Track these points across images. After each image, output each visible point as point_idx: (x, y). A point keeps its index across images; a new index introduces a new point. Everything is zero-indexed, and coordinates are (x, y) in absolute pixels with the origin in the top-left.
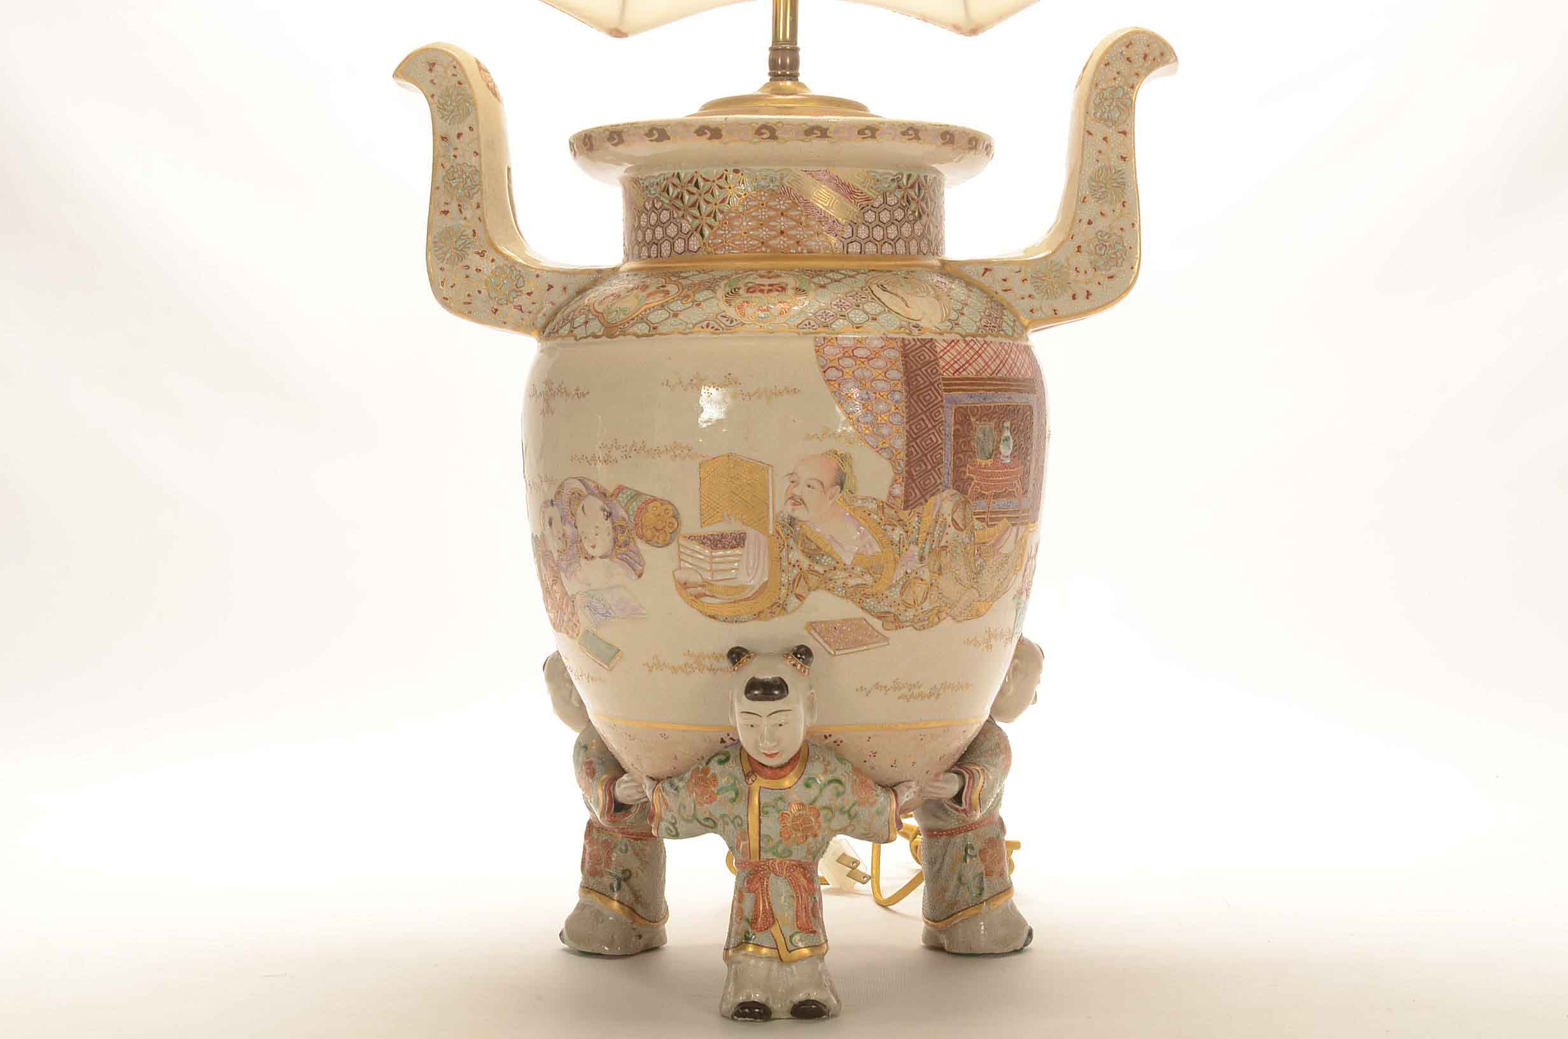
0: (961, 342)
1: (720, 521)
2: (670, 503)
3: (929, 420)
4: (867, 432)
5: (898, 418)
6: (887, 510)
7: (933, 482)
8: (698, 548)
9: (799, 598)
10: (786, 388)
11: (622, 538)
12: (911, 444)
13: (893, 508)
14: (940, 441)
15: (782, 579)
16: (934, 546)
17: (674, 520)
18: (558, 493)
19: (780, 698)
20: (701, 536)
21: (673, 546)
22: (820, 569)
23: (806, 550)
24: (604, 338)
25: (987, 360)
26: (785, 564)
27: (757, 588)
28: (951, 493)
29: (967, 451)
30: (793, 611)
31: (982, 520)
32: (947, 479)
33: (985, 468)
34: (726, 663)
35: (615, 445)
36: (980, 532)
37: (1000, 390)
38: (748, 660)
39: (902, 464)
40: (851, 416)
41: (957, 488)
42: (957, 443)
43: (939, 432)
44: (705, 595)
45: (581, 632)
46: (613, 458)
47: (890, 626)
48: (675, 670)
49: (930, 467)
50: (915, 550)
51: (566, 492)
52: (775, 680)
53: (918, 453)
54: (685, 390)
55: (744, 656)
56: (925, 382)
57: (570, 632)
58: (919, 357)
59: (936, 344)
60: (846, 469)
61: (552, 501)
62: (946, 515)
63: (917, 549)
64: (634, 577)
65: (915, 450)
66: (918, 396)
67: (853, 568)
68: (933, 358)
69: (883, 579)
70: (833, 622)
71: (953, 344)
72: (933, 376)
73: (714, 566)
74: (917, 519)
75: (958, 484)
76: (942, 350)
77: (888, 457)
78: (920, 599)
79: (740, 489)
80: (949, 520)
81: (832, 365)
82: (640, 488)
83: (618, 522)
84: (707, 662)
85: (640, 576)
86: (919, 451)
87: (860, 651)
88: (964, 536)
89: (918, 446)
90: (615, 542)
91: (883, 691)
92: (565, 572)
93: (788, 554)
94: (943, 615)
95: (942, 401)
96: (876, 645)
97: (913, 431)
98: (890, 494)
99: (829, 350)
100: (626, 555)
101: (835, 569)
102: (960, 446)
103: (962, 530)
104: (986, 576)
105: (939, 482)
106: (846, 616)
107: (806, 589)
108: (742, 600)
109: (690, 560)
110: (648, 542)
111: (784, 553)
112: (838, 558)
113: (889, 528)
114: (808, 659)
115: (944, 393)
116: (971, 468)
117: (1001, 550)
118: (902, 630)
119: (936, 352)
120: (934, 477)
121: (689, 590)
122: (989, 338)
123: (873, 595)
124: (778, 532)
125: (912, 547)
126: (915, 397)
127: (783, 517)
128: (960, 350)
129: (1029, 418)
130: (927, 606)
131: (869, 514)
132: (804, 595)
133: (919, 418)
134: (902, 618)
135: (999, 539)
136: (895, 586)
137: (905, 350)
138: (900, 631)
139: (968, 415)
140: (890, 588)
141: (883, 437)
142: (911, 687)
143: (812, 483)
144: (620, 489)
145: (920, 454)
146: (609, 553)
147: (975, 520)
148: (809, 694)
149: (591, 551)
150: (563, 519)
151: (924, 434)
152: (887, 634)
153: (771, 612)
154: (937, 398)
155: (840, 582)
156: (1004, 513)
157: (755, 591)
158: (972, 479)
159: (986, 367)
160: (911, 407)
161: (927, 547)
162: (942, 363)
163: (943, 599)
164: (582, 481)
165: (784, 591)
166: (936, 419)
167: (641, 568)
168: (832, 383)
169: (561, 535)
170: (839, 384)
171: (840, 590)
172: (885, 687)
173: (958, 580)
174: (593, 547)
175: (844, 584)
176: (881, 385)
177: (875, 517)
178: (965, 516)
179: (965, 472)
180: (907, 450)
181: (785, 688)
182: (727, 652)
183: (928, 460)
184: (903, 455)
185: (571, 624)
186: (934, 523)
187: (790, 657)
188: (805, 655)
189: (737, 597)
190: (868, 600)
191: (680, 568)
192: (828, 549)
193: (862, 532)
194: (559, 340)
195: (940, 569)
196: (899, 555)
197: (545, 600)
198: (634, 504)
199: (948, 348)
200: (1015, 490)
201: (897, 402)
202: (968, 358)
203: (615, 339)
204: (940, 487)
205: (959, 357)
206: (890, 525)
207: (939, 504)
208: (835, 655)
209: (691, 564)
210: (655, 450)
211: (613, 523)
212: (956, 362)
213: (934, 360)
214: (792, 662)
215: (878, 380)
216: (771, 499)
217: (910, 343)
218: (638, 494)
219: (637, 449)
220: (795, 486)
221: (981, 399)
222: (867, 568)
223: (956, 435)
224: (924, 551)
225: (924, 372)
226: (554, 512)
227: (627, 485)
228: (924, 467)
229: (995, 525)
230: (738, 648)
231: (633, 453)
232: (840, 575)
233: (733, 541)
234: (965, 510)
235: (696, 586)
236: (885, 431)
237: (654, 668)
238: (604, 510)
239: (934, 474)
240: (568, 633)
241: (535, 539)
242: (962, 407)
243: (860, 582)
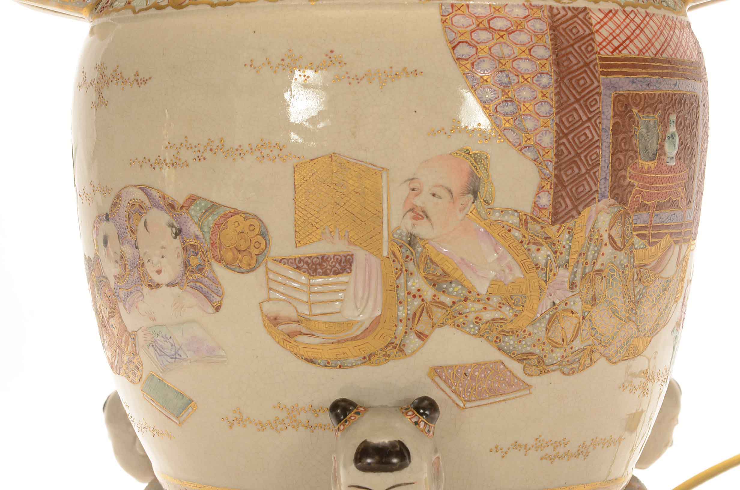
0: (620, 13)
1: (320, 240)
2: (256, 217)
3: (584, 112)
4: (507, 125)
5: (545, 109)
6: (531, 225)
7: (588, 189)
8: (292, 273)
9: (419, 337)
10: (404, 69)
11: (195, 261)
12: (561, 141)
13: (539, 223)
14: (596, 138)
15: (400, 314)
16: (587, 270)
17: (260, 238)
18: (115, 205)
19: (400, 467)
20: (295, 259)
21: (261, 270)
22: (448, 301)
23: (430, 277)
24: (169, 10)
25: (650, 36)
26: (403, 294)
27: (367, 324)
28: (609, 203)
29: (627, 150)
30: (413, 353)
31: (643, 236)
32: (604, 186)
33: (648, 173)
34: (327, 418)
35: (185, 143)
36: (641, 252)
37: (667, 74)
38: (357, 416)
39: (551, 166)
40: (487, 106)
41: (615, 197)
42: (617, 139)
43: (595, 126)
44: (301, 333)
45: (144, 377)
46: (183, 161)
47: (535, 370)
48: (261, 426)
49: (584, 171)
50: (564, 275)
51: (124, 203)
52: (393, 445)
53: (570, 153)
54: (275, 72)
55: (351, 411)
56: (579, 62)
57: (131, 376)
58: (571, 30)
59: (591, 14)
60: (481, 174)
61: (107, 215)
62: (602, 232)
63: (568, 274)
64: (211, 310)
65: (566, 148)
66: (570, 80)
67: (488, 299)
68: (588, 31)
69: (525, 312)
70: (464, 367)
71: (611, 15)
72: (588, 55)
73: (313, 298)
74: (567, 236)
75: (616, 191)
76: (599, 23)
77: (532, 157)
78: (569, 336)
79: (346, 198)
80: (606, 237)
81: (462, 39)
82: (215, 198)
83: (191, 241)
84: (303, 417)
85: (218, 309)
86: (571, 150)
87: (495, 402)
88: (622, 257)
89: (570, 142)
90: (186, 267)
91: (523, 451)
92: (124, 302)
93: (407, 281)
94: (596, 355)
95: (599, 86)
96: (518, 394)
97: (563, 123)
98: (535, 204)
99: (460, 21)
100: (201, 282)
101: (465, 301)
102: (620, 145)
103: (620, 250)
104: (646, 307)
105: (594, 189)
106: (480, 360)
107: (430, 326)
108: (347, 340)
109: (281, 289)
110: (228, 266)
111: (402, 280)
112: (470, 286)
113: (533, 247)
114: (433, 415)
115: (601, 76)
116: (632, 172)
117: (662, 275)
118: (548, 375)
119: (591, 25)
120: (588, 183)
121: (281, 327)
122: (651, 10)
123: (513, 332)
124: (394, 254)
125: (562, 271)
126: (566, 80)
127: (400, 234)
128: (619, 23)
129: (695, 110)
130: (577, 345)
131: (509, 231)
132: (427, 333)
133: (571, 107)
134: (548, 361)
135: (661, 260)
136: (539, 320)
137: (553, 22)
138: (545, 377)
139: (630, 104)
140: (533, 322)
141: (526, 131)
142: (556, 445)
143: (438, 191)
144: (192, 199)
145: (573, 153)
146: (178, 280)
147: (635, 236)
148: (434, 458)
149: (156, 278)
150: (121, 237)
151: (576, 128)
152: (528, 380)
153: (384, 355)
154: (593, 83)
155: (472, 317)
156: (667, 227)
157: (363, 328)
158: (633, 186)
159: (649, 45)
160: (562, 94)
161: (580, 270)
162: (599, 39)
163: (597, 335)
164: (143, 189)
165: (401, 328)
166: (592, 110)
167: (219, 299)
168: (464, 62)
169: (118, 258)
170: (473, 64)
171: (472, 326)
172: (526, 446)
173: (614, 312)
174: (159, 272)
175: (477, 318)
176: (524, 66)
177: (517, 234)
178: (624, 233)
179: (625, 177)
180: (556, 148)
181: (406, 454)
182: (329, 405)
183: (583, 163)
184: (552, 154)
185: (132, 366)
186: (587, 241)
187: (410, 413)
188: (430, 409)
189: (342, 336)
190: (506, 339)
191: (269, 300)
192: (456, 275)
193: (500, 252)
194: (114, 15)
195: (594, 298)
196: (546, 281)
197: (102, 336)
198: (210, 218)
199: (606, 20)
200: (679, 199)
201: (544, 87)
202: (629, 34)
203: (185, 9)
204: (596, 195)
205: (618, 31)
206: (534, 244)
207: (594, 215)
208: (464, 408)
209: (283, 294)
210: (237, 150)
211: (183, 242)
212: (615, 38)
213: (589, 35)
214: (414, 420)
215: (521, 59)
216: (385, 212)
217: (559, 13)
218: (214, 206)
219: (214, 148)
220: (417, 195)
221: (644, 86)
222: (506, 299)
223: (616, 130)
224: (575, 277)
225: (577, 49)
226: (110, 228)
227: (199, 195)
228: (576, 171)
229: (657, 242)
230: (344, 400)
231: (208, 155)
232: (473, 307)
233: (337, 265)
234: (624, 224)
235: (289, 321)
236: (529, 124)
237: (235, 423)
238: (172, 226)
239: (589, 179)
240: (128, 377)
241: (88, 260)
242: (622, 95)
243: (497, 316)
